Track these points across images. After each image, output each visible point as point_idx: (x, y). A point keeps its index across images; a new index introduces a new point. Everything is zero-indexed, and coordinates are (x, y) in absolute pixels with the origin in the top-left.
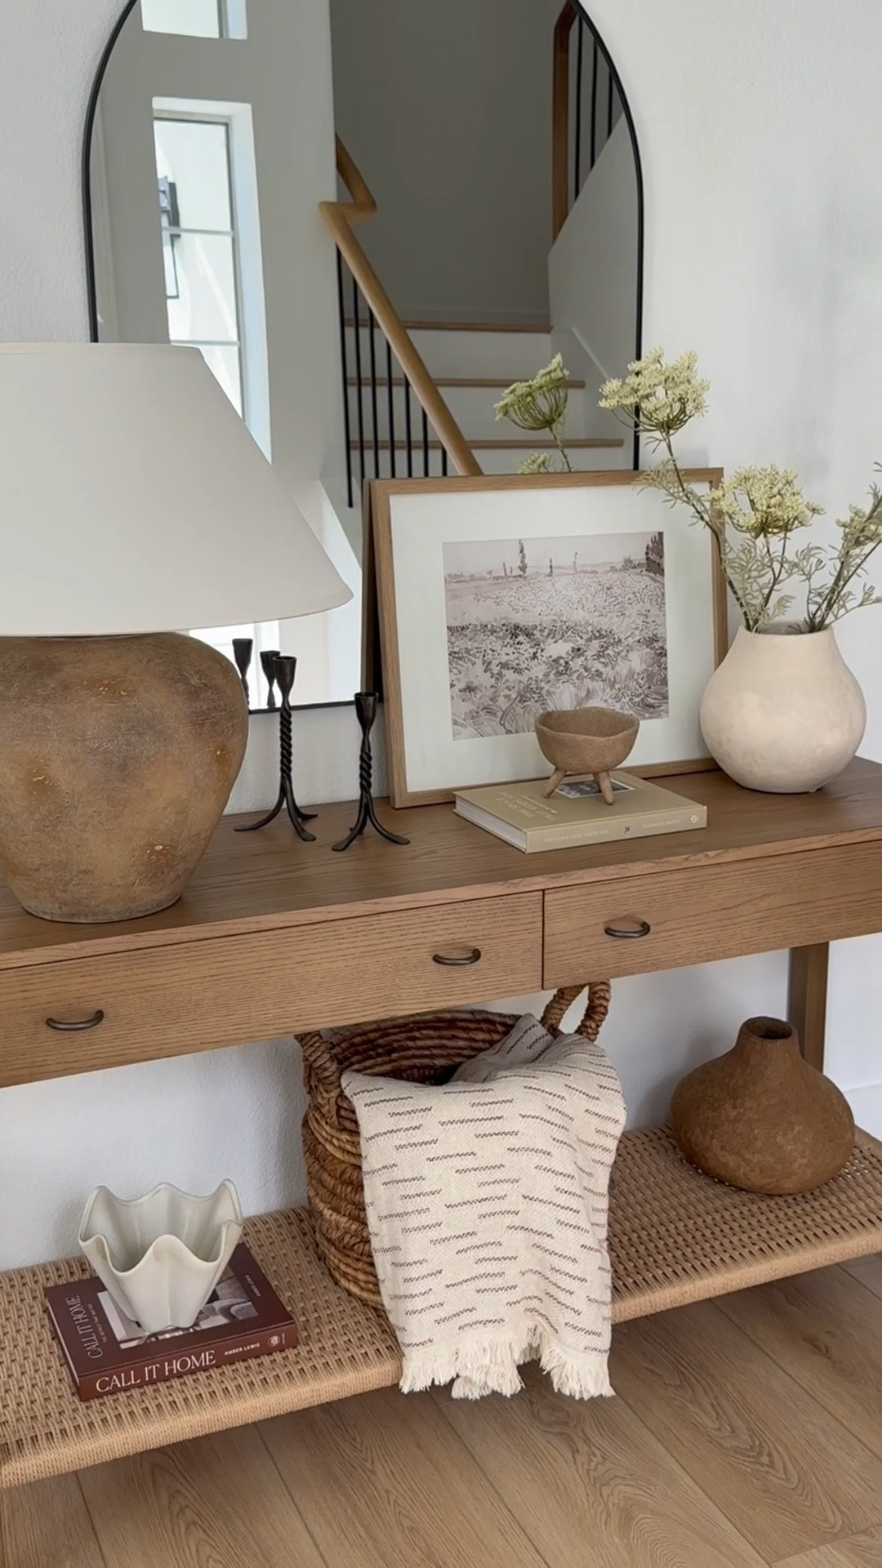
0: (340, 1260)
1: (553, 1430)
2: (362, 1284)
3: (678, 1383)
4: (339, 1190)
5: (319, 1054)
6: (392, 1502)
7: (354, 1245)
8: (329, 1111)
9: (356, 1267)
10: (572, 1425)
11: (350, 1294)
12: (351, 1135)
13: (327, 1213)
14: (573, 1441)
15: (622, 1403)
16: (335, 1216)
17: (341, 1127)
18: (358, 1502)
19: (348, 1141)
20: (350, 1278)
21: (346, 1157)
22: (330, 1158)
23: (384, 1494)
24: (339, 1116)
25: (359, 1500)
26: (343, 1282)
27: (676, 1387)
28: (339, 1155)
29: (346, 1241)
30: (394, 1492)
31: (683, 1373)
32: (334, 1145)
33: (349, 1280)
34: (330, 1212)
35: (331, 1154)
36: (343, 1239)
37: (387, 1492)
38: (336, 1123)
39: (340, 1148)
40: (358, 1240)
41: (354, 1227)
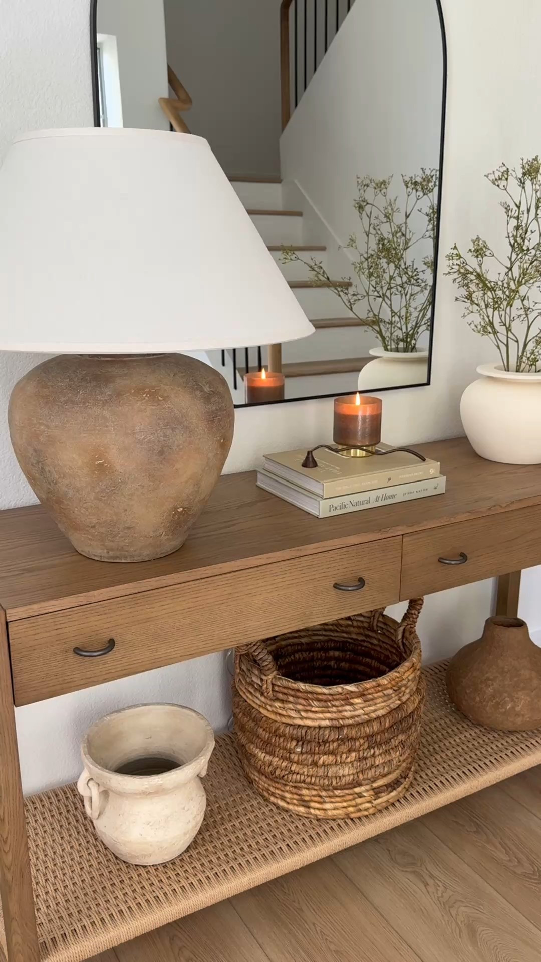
0: (269, 785)
1: (408, 870)
2: (288, 800)
3: (475, 830)
4: (273, 740)
5: (259, 651)
6: (319, 932)
7: (283, 776)
8: (267, 689)
9: (283, 789)
10: (419, 865)
11: (278, 807)
12: (283, 703)
13: (261, 755)
14: (422, 876)
15: (445, 847)
16: (268, 757)
17: (275, 698)
18: (297, 934)
19: (280, 707)
20: (277, 796)
21: (278, 718)
22: (264, 719)
23: (312, 927)
24: (273, 691)
25: (297, 932)
26: (272, 799)
27: (475, 832)
28: (273, 717)
29: (277, 773)
30: (318, 924)
31: (477, 824)
32: (268, 711)
33: (276, 797)
34: (264, 755)
35: (265, 716)
36: (275, 772)
37: (314, 924)
38: (272, 696)
39: (273, 712)
40: (287, 772)
41: (284, 764)
